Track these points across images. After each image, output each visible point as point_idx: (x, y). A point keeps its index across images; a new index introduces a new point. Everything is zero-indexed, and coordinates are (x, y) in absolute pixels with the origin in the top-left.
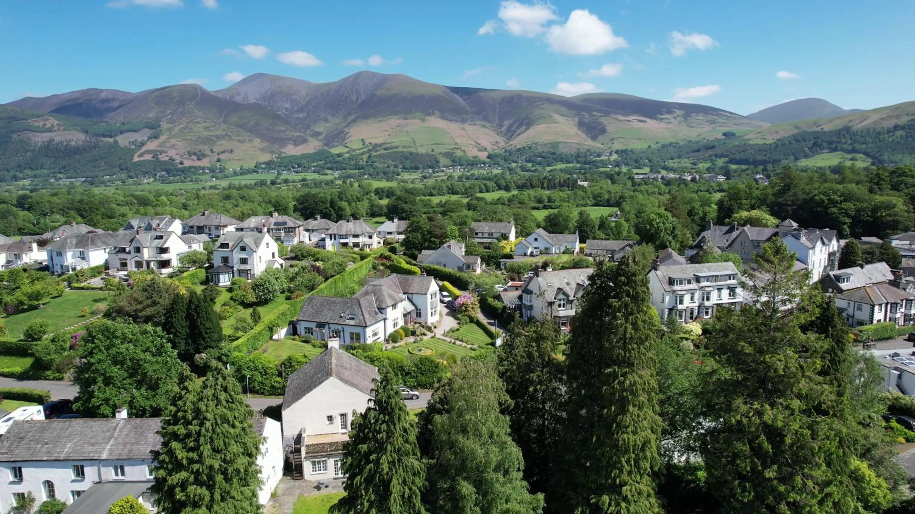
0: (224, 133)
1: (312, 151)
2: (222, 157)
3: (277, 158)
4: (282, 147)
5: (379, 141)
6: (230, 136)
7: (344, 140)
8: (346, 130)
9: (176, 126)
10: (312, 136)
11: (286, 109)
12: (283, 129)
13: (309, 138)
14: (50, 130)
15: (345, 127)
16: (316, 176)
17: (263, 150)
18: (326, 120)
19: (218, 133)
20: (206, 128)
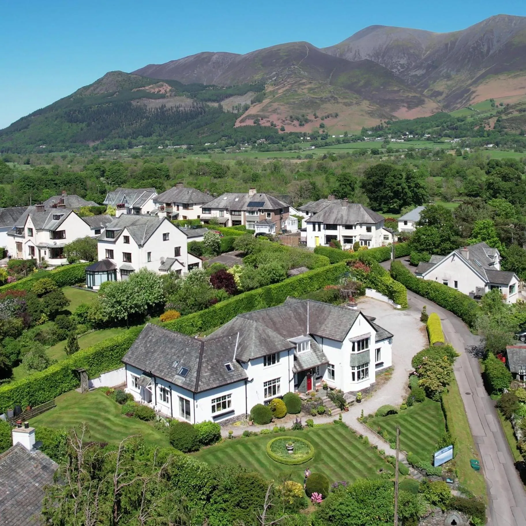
0: (330, 95)
1: (428, 115)
2: (326, 122)
3: (388, 123)
4: (393, 110)
5: (512, 101)
6: (335, 99)
7: (469, 100)
8: (472, 89)
9: (279, 89)
10: (431, 96)
11: (402, 66)
12: (396, 89)
13: (426, 99)
14: (163, 96)
15: (471, 85)
16: (429, 145)
17: (371, 114)
18: (448, 77)
19: (324, 95)
20: (310, 89)
